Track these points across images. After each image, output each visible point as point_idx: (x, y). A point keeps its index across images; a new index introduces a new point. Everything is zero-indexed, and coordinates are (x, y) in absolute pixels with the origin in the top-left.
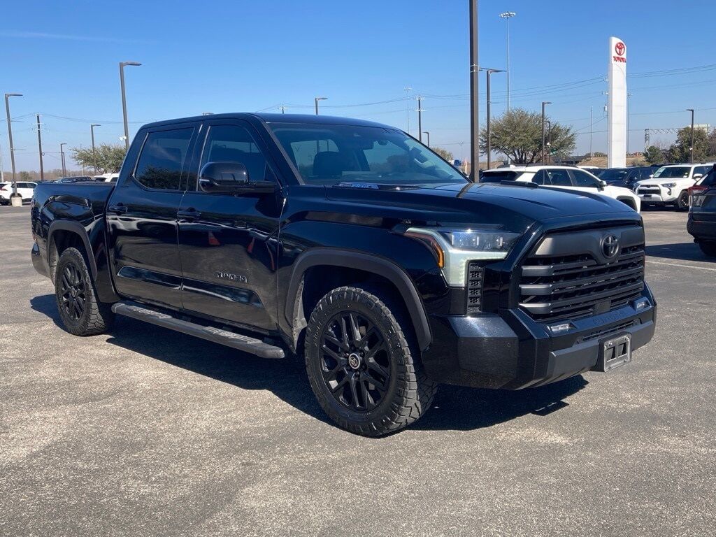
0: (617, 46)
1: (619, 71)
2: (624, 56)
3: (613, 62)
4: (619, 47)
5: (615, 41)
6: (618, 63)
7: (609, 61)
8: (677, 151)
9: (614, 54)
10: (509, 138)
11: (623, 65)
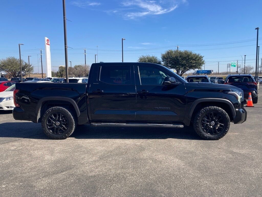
0: (47, 40)
1: (48, 48)
2: (49, 43)
3: (46, 45)
4: (48, 40)
5: (46, 38)
6: (48, 45)
7: (45, 44)
8: (59, 73)
9: (46, 42)
10: (10, 67)
11: (49, 46)
